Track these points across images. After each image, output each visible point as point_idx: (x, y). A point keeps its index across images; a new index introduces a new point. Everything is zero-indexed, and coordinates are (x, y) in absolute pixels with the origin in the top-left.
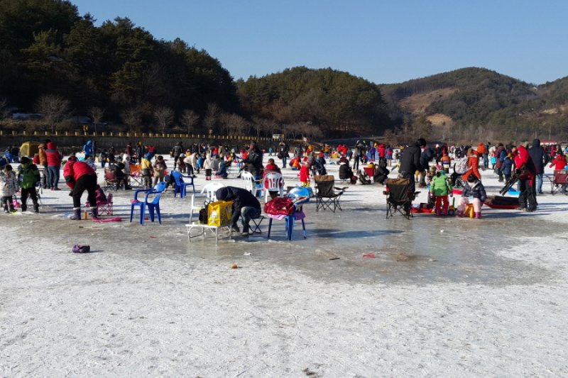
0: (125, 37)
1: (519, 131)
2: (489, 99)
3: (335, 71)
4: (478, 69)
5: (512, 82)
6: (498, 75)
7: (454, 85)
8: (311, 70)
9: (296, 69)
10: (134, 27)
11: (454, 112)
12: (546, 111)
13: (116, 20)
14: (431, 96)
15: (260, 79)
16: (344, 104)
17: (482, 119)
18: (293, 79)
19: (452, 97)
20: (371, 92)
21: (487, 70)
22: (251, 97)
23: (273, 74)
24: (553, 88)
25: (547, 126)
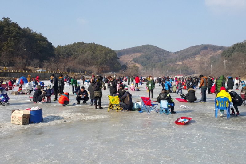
0: (8, 27)
1: (169, 71)
2: (155, 57)
3: (96, 44)
4: (150, 45)
5: (164, 51)
6: (158, 48)
7: (141, 51)
8: (85, 44)
9: (79, 43)
10: (11, 22)
11: (142, 63)
12: (178, 63)
13: (3, 19)
14: (132, 56)
15: (63, 47)
16: (102, 59)
17: (154, 66)
18: (78, 47)
19: (141, 57)
20: (113, 54)
21: (154, 46)
22: (59, 55)
23: (68, 45)
24: (179, 54)
25: (179, 69)
